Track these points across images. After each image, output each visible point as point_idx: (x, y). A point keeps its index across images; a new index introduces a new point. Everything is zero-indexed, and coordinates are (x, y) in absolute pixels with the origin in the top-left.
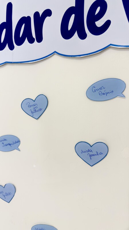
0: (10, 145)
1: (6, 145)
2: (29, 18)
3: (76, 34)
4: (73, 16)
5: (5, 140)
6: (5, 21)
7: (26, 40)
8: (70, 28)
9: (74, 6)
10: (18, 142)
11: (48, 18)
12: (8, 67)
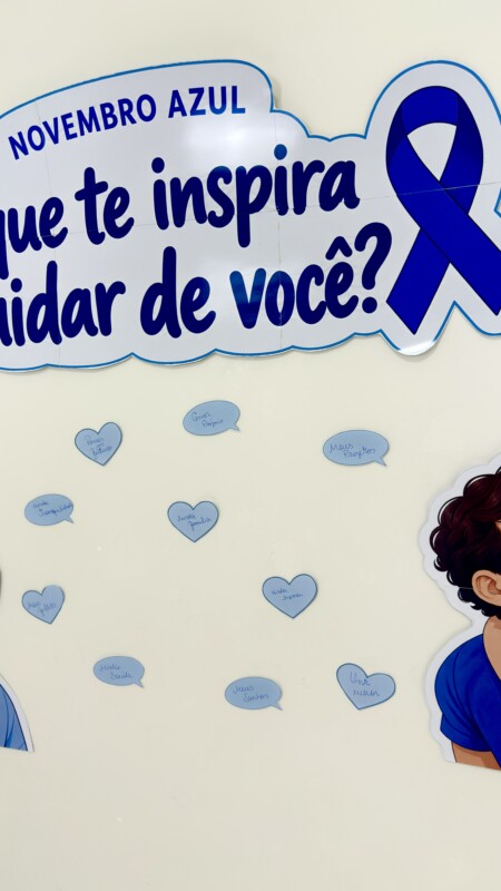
0: (54, 512)
1: (48, 513)
2: (87, 292)
3: (165, 328)
4: (159, 299)
5: (45, 504)
6: (45, 292)
7: (83, 330)
8: (155, 317)
9: (161, 281)
10: (70, 506)
11: (118, 296)
12: (50, 372)
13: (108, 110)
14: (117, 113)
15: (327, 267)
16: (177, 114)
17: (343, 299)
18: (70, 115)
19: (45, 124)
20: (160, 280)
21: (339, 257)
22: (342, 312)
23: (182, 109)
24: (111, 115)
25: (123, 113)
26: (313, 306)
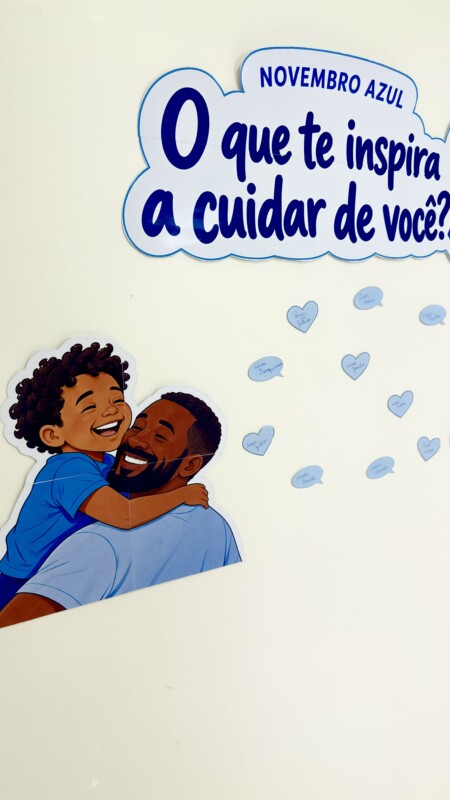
0: (270, 370)
1: (265, 371)
2: (301, 203)
3: (348, 236)
4: (345, 215)
5: (264, 364)
6: (272, 198)
7: (298, 231)
8: (342, 227)
10: (281, 364)
11: (322, 210)
13: (332, 76)
14: (337, 80)
15: (426, 210)
16: (369, 95)
17: (432, 230)
18: (308, 69)
19: (290, 68)
20: (346, 203)
21: (431, 206)
22: (431, 237)
23: (372, 93)
24: (333, 80)
25: (341, 82)
26: (420, 232)
